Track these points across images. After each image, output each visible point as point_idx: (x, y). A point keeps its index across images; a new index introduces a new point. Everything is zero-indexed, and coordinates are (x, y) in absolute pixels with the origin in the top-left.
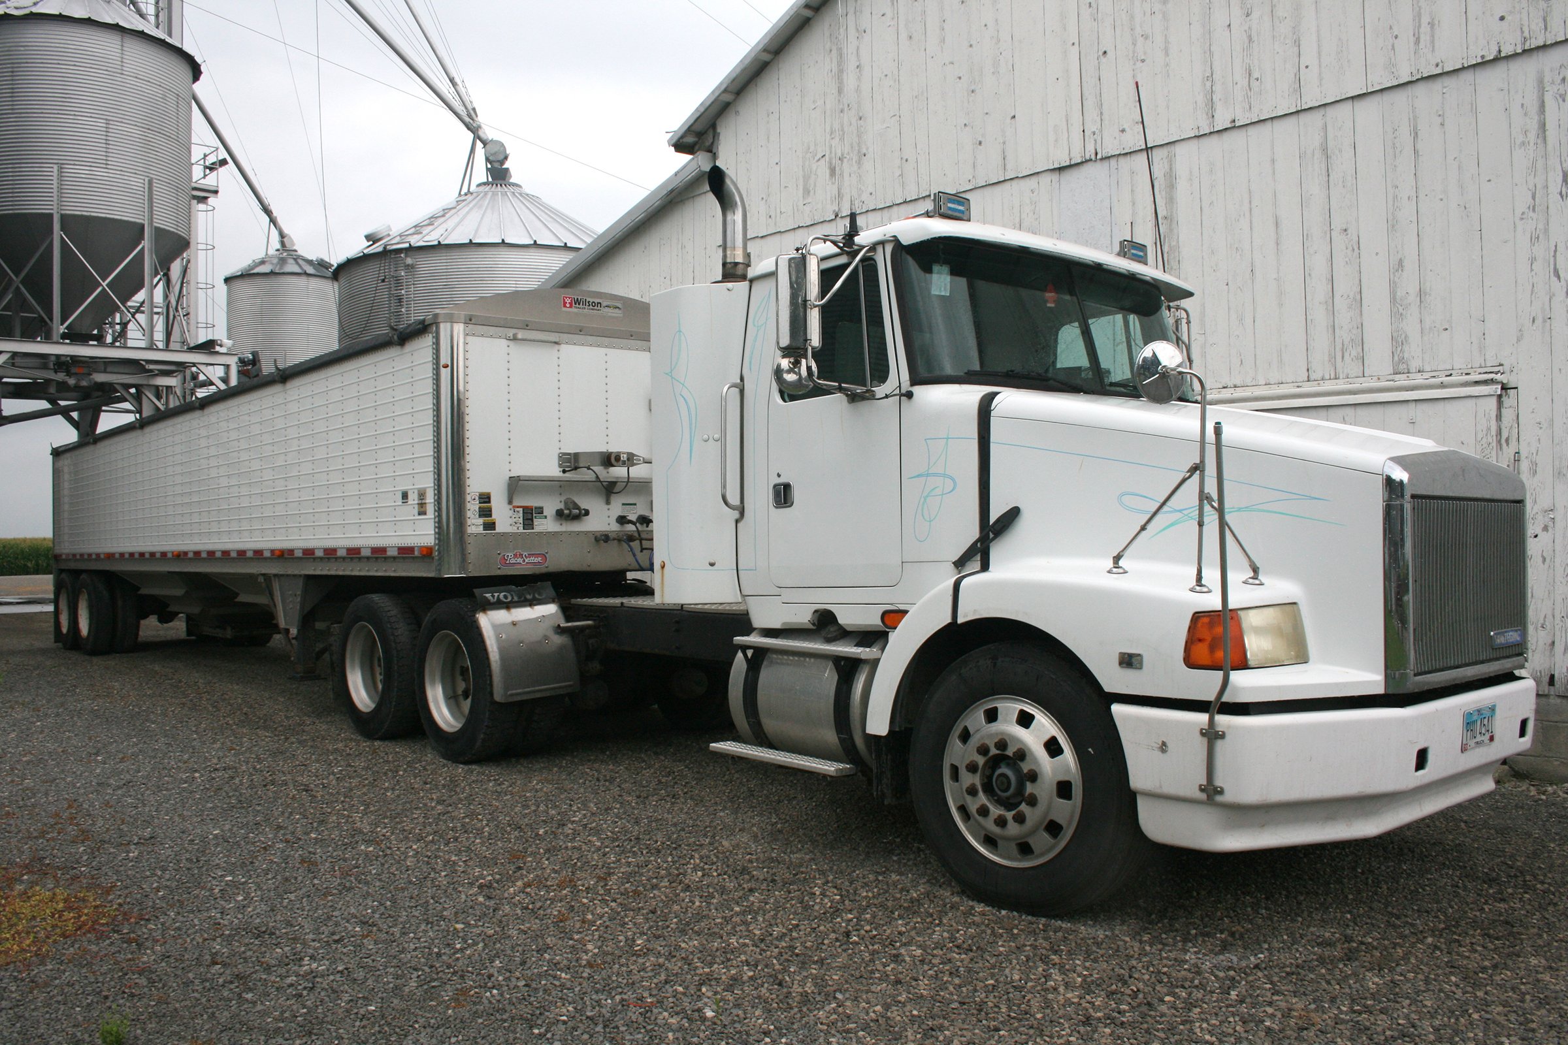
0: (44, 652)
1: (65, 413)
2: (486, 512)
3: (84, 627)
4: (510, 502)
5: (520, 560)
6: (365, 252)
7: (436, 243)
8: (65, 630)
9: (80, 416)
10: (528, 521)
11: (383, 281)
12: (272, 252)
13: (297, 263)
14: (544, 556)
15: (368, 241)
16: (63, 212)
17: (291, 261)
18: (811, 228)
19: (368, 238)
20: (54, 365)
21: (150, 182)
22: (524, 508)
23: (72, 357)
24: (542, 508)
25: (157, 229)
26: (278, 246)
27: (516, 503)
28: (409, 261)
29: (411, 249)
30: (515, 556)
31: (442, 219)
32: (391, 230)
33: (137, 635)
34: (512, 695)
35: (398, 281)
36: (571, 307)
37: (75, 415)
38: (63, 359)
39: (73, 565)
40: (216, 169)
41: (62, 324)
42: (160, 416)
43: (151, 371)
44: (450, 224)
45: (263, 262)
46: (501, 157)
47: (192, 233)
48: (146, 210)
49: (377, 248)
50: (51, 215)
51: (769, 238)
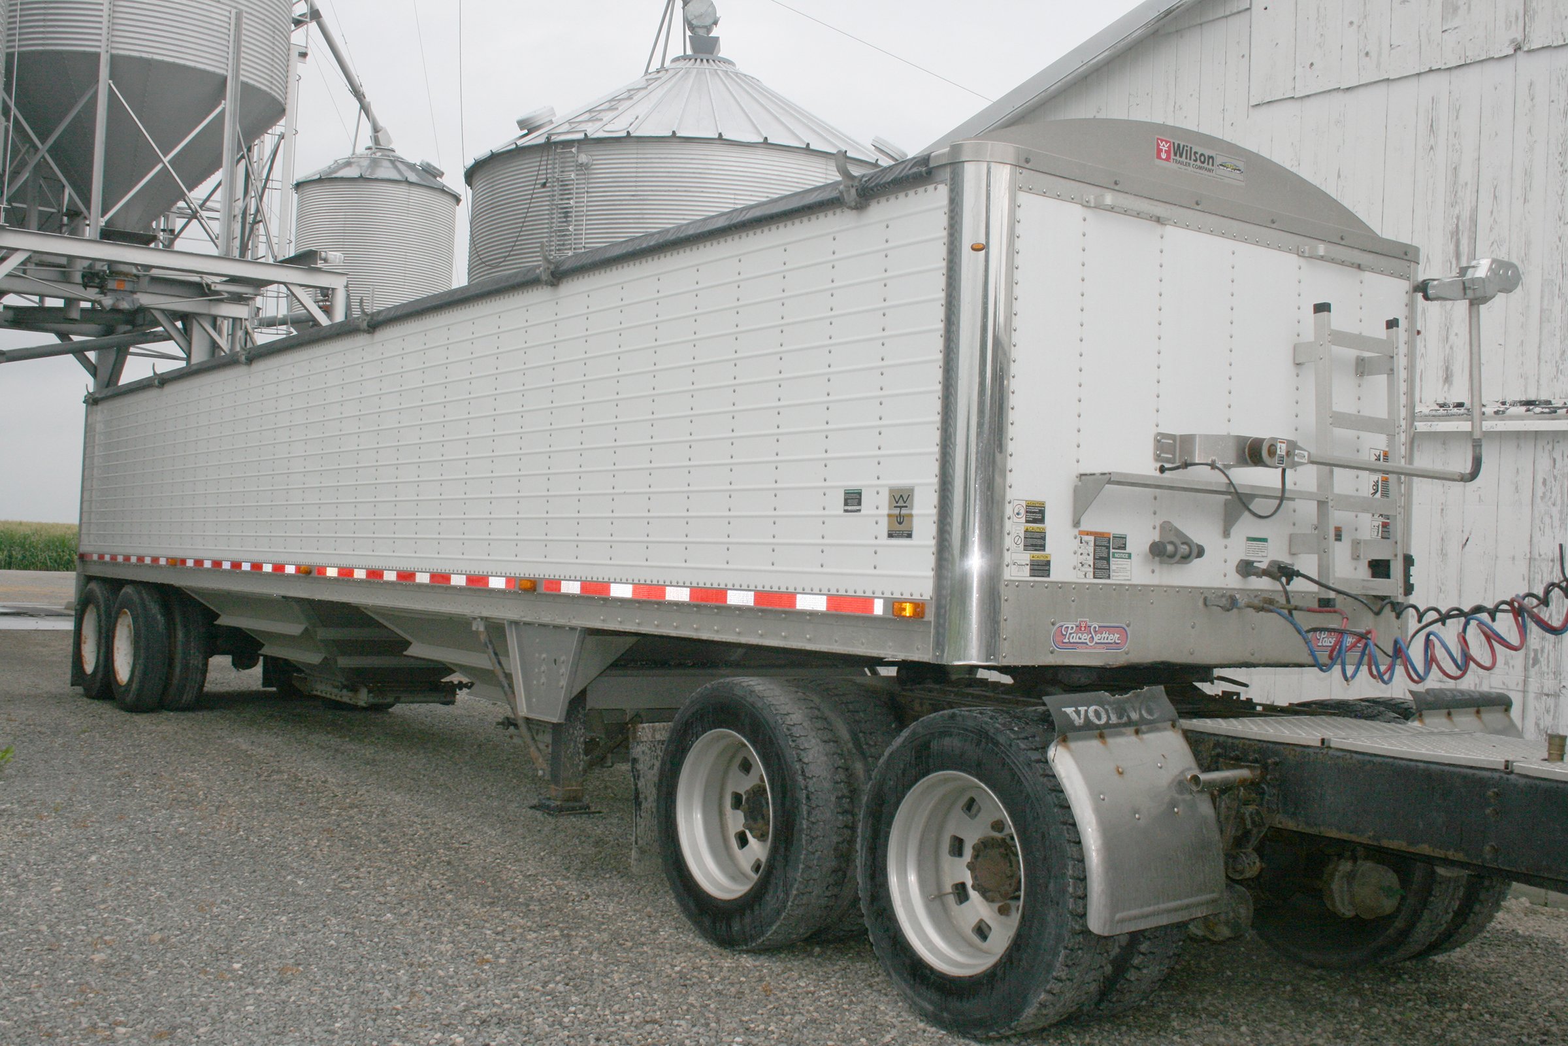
0: (58, 699)
1: (79, 352)
2: (1036, 541)
3: (123, 668)
4: (1076, 524)
5: (1085, 637)
6: (519, 143)
7: (624, 134)
8: (89, 668)
9: (99, 358)
10: (1102, 564)
11: (544, 185)
12: (361, 150)
13: (396, 167)
14: (1123, 631)
15: (522, 129)
16: (115, 52)
17: (387, 164)
18: (1455, 73)
19: (522, 124)
20: (83, 276)
21: (239, 16)
22: (1098, 536)
23: (111, 263)
24: (1124, 538)
25: (244, 84)
26: (370, 144)
27: (1085, 526)
28: (583, 158)
29: (587, 142)
30: (1079, 627)
31: (628, 103)
32: (554, 114)
33: (202, 686)
34: (1122, 921)
35: (564, 186)
36: (1168, 159)
37: (92, 355)
38: (98, 267)
39: (111, 573)
40: (306, 23)
41: (103, 216)
42: (218, 362)
43: (217, 293)
44: (642, 109)
45: (348, 164)
46: (708, 22)
47: (289, 96)
48: (230, 57)
49: (537, 138)
50: (97, 56)
51: (1362, 92)
